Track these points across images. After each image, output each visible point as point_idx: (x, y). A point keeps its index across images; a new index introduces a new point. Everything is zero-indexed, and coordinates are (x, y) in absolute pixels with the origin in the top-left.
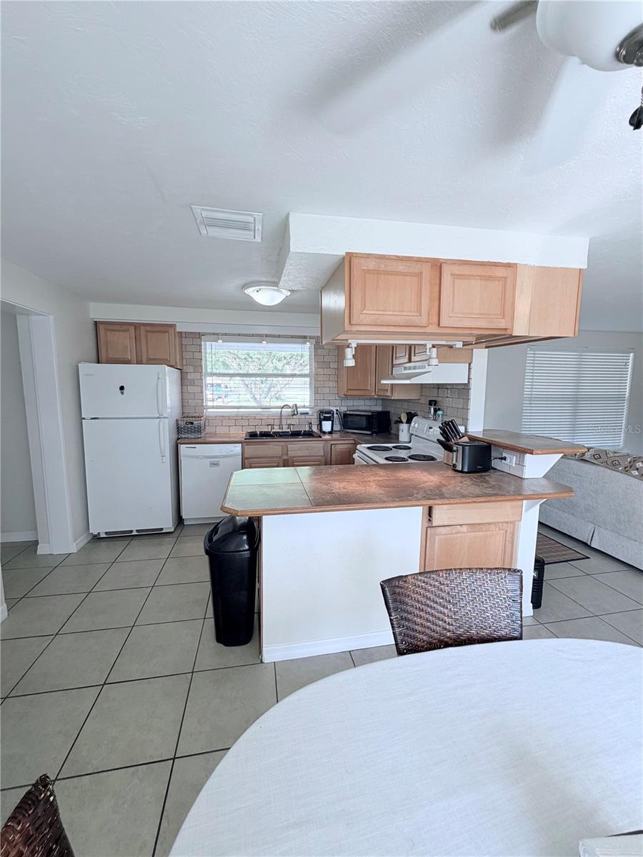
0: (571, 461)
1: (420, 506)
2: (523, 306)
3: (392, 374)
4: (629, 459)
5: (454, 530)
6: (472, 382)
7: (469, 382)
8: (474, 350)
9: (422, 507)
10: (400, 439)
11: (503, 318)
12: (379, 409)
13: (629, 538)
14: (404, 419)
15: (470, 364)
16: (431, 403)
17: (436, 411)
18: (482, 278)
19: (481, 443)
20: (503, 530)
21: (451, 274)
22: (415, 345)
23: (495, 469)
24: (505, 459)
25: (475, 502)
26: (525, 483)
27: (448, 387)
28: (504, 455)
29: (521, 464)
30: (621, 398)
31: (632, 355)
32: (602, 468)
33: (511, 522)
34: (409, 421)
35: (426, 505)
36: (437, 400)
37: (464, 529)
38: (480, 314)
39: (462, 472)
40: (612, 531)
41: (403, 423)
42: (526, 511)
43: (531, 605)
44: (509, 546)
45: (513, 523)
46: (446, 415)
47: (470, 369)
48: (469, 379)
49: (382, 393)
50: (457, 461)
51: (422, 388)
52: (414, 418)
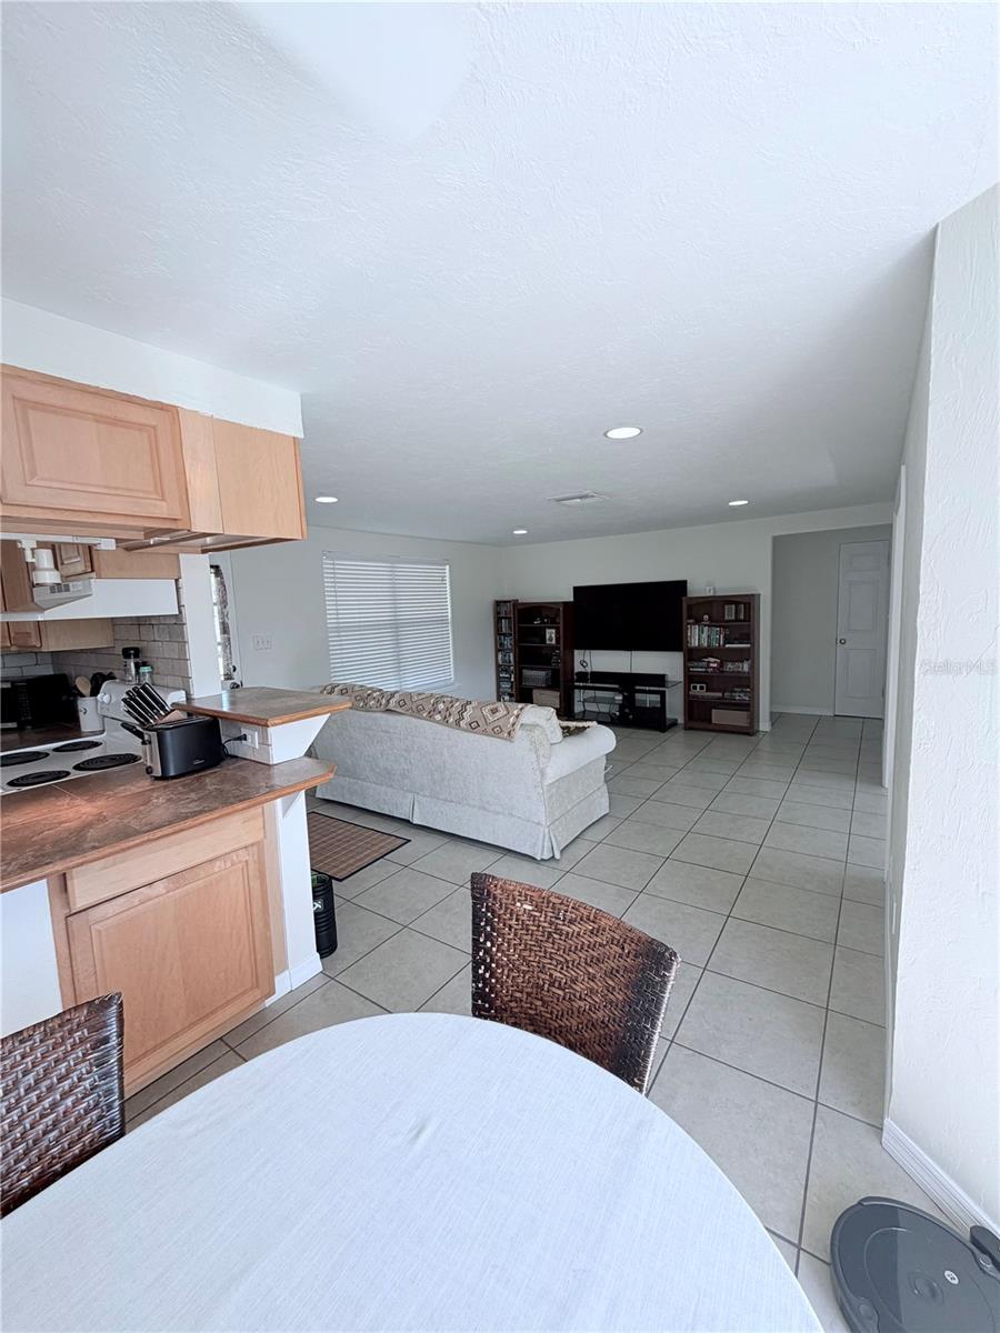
0: (378, 715)
1: (41, 878)
2: (201, 481)
3: (33, 600)
4: (432, 701)
5: (135, 898)
6: (186, 612)
7: (180, 612)
8: (181, 556)
9: (45, 880)
10: (83, 730)
11: (163, 500)
12: (49, 671)
13: (446, 800)
14: (86, 690)
15: (177, 581)
16: (126, 653)
17: (137, 666)
18: (98, 419)
19: (202, 719)
20: (240, 862)
21: (14, 398)
22: (60, 544)
23: (236, 757)
24: (245, 738)
25: (149, 841)
26: (275, 771)
27: (153, 622)
28: (244, 731)
29: (265, 742)
30: (443, 621)
31: (447, 567)
32: (407, 718)
33: (252, 845)
34: (95, 692)
35: (52, 874)
36: (139, 646)
37: (160, 888)
38: (106, 487)
39: (164, 777)
40: (430, 796)
41: (83, 696)
42: (284, 814)
43: (318, 955)
44: (255, 884)
45: (258, 844)
46: (158, 674)
47: (178, 589)
48: (179, 607)
49: (21, 642)
50: (152, 760)
51: (114, 625)
52: (104, 685)
